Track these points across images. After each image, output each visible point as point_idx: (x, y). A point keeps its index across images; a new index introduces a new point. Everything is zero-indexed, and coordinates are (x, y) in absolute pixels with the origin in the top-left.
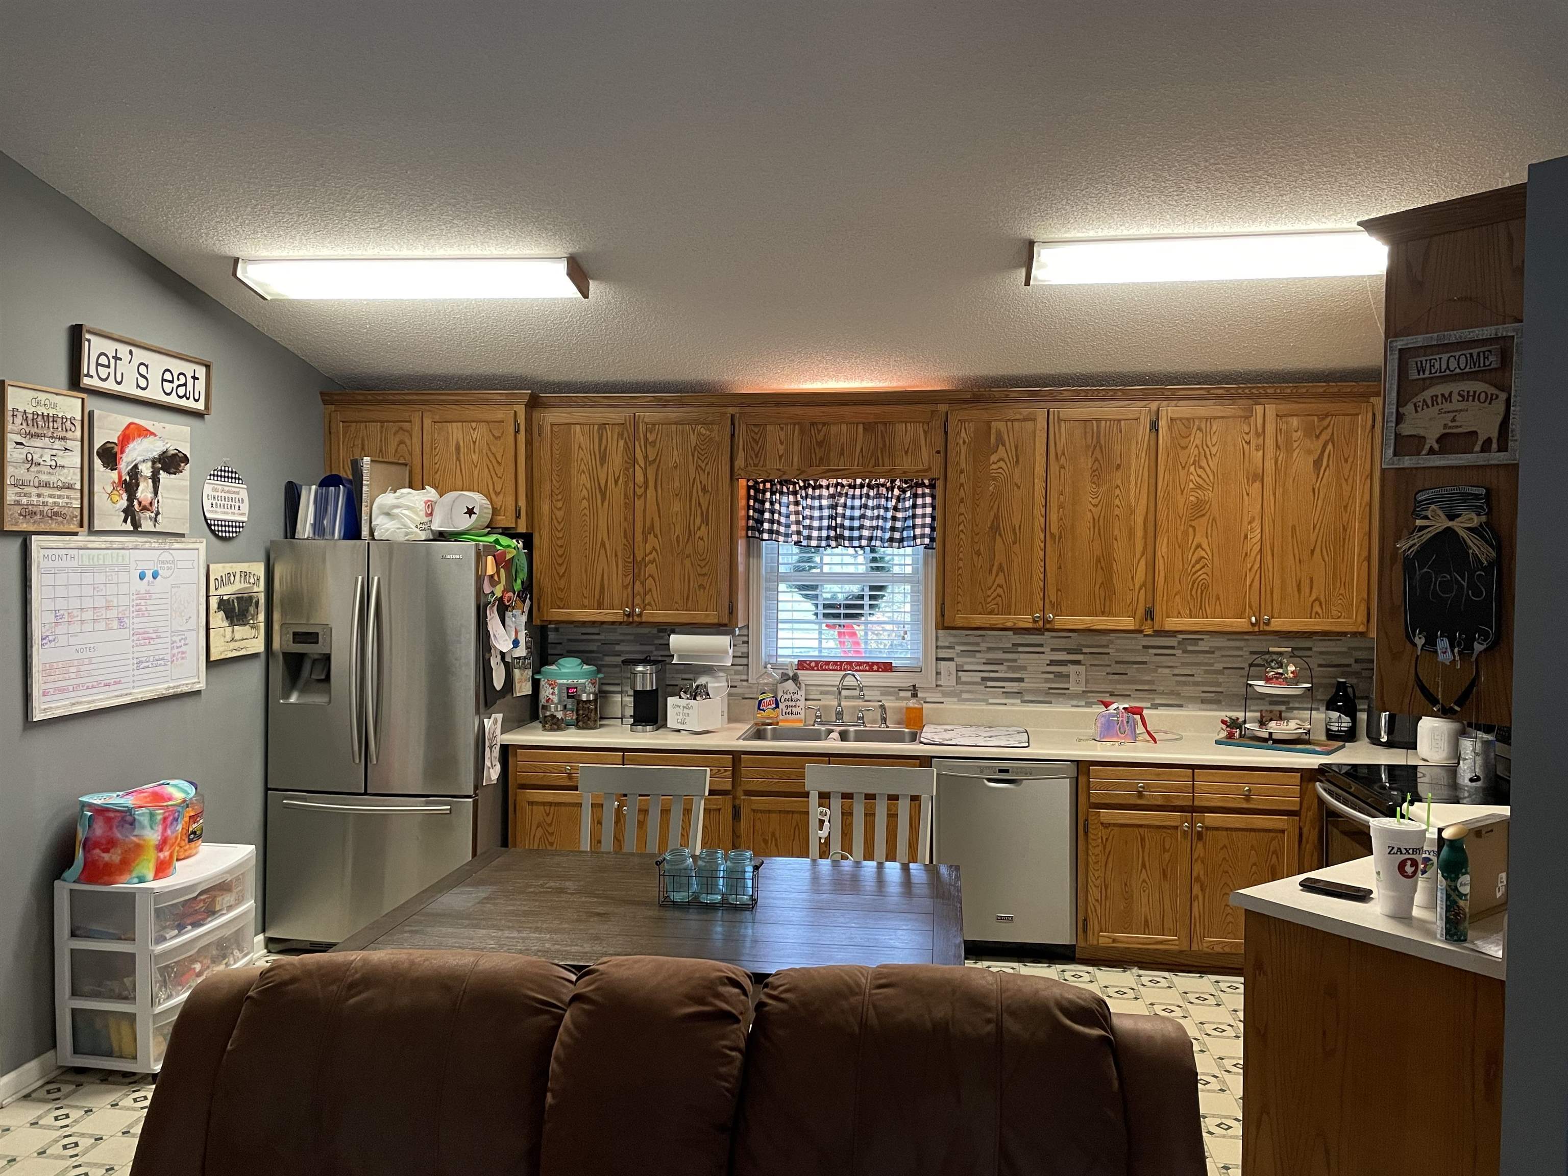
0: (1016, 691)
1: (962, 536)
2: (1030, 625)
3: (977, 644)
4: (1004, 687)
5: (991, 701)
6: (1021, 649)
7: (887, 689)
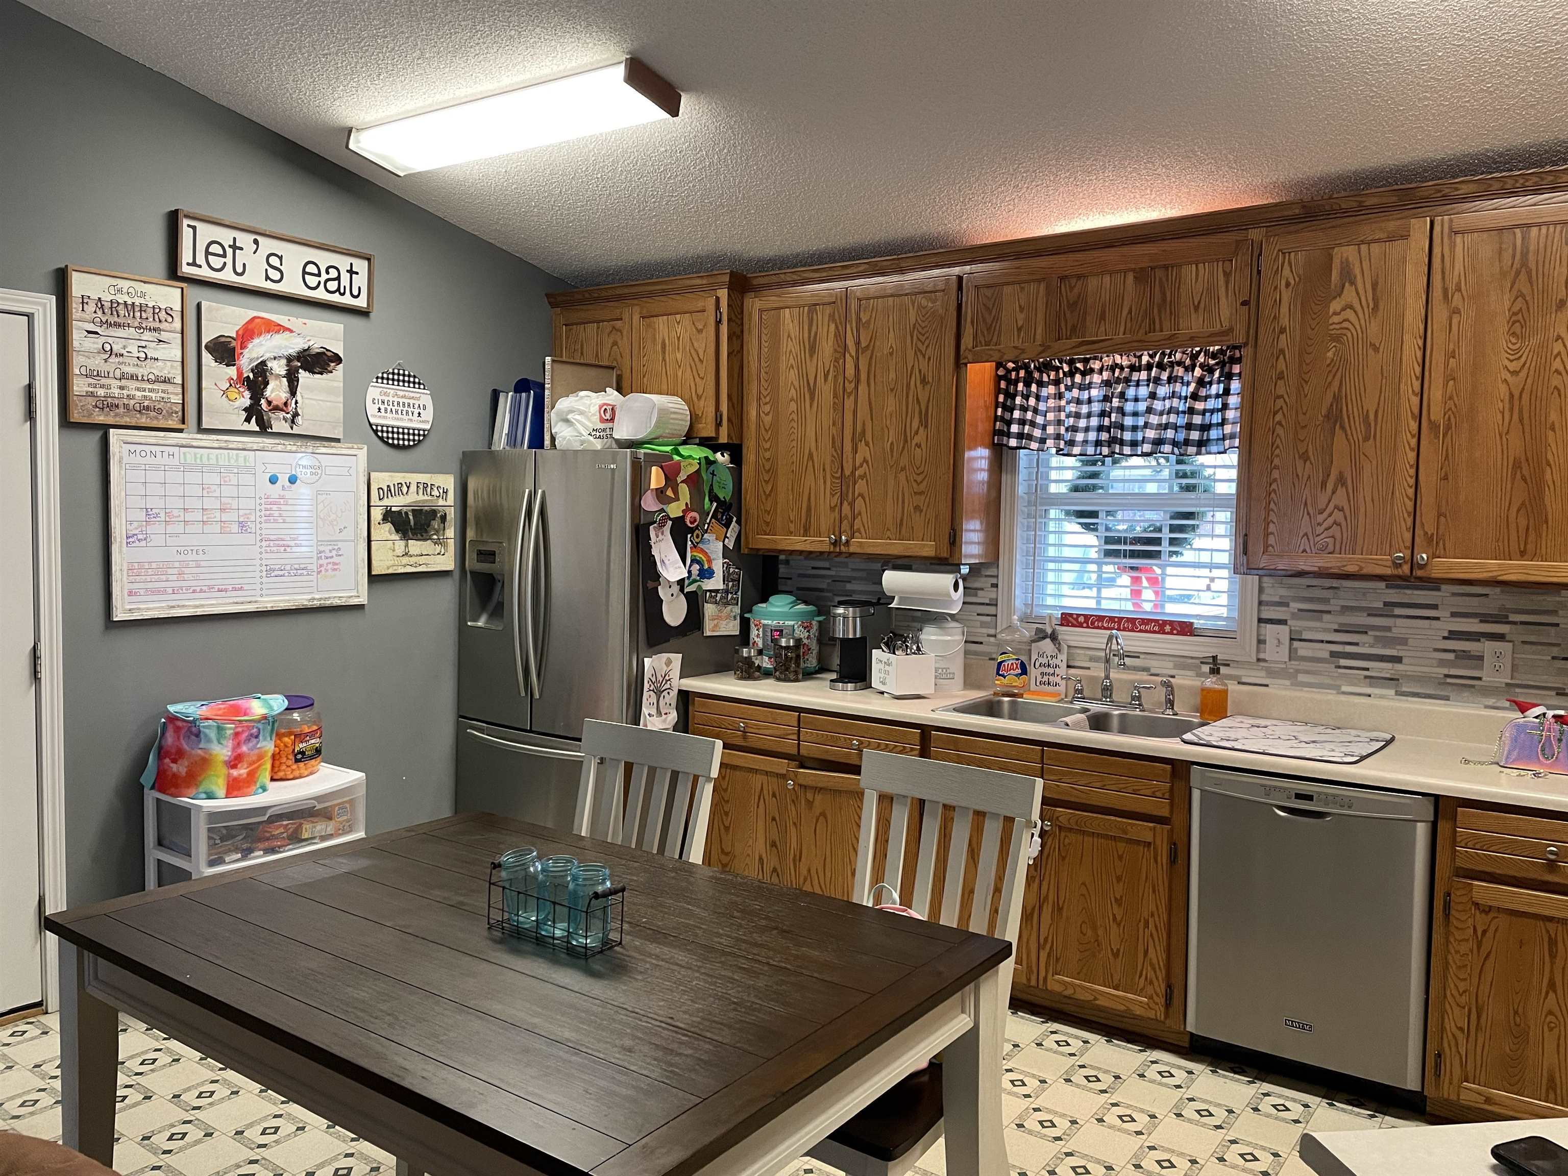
0: (1388, 676)
1: (1279, 430)
2: (1388, 571)
3: (1326, 601)
4: (1368, 669)
5: (1344, 689)
6: (1398, 611)
7: (1182, 660)
